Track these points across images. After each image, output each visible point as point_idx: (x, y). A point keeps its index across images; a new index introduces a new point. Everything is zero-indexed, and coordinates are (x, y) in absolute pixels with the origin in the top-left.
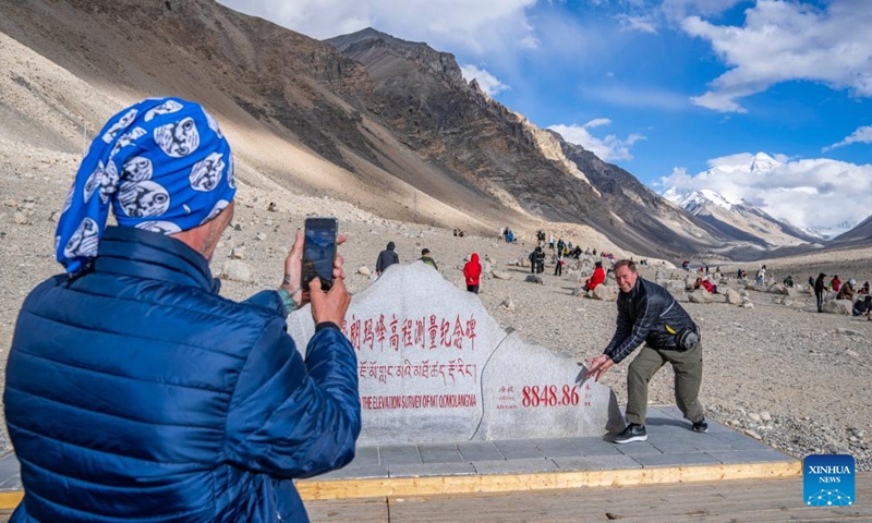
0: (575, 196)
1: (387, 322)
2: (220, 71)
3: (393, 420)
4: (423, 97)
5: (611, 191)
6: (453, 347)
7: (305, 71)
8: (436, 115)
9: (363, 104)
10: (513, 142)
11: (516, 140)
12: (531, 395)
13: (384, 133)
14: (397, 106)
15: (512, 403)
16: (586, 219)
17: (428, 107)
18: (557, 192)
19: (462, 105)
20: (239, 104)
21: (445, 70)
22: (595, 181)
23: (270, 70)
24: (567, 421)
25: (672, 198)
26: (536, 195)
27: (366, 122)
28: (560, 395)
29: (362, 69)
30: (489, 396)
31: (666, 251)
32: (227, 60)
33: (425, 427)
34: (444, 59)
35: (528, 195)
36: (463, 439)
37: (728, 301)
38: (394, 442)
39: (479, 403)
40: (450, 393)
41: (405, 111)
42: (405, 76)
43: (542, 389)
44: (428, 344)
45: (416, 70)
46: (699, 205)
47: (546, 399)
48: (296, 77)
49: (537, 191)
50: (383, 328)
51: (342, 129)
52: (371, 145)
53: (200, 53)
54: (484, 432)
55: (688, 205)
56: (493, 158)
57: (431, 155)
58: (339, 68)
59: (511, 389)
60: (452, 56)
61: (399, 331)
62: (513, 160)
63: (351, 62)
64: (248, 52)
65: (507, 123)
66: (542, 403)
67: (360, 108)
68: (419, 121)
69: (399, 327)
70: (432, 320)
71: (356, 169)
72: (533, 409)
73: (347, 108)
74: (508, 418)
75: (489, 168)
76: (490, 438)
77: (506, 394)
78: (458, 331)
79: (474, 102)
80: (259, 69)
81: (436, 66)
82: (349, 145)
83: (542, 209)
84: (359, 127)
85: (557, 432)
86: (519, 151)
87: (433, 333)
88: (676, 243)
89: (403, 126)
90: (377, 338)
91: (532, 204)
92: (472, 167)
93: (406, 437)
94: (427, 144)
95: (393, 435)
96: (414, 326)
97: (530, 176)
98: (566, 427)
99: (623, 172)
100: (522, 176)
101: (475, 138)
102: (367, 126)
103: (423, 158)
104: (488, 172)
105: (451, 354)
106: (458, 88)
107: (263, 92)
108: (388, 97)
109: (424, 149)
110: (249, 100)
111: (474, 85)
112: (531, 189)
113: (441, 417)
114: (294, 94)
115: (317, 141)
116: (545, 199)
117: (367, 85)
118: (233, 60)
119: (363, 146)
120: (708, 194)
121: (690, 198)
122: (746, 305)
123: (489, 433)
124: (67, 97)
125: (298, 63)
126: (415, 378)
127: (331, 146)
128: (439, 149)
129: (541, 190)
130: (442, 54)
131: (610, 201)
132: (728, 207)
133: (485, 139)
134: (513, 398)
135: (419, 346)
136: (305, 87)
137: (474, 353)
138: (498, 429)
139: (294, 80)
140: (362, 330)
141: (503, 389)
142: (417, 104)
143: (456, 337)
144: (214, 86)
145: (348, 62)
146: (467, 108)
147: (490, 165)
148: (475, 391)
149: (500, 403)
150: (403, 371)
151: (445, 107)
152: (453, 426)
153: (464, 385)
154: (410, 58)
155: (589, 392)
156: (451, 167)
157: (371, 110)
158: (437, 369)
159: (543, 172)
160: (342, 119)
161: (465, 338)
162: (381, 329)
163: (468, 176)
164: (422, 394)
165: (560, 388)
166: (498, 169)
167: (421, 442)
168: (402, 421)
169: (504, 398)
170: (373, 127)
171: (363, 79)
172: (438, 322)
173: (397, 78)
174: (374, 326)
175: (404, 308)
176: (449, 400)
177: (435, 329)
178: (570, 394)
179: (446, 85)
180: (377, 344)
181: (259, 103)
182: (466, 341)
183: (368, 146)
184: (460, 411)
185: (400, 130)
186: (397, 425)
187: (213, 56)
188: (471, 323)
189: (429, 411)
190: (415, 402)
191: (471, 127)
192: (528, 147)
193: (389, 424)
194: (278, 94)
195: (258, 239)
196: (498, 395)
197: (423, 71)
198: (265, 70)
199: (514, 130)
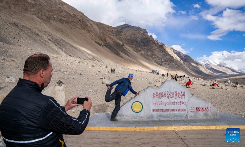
0: (177, 63)
1: (166, 93)
2: (92, 35)
3: (168, 114)
4: (139, 40)
5: (186, 61)
6: (180, 98)
7: (111, 34)
8: (142, 44)
9: (125, 42)
10: (161, 50)
11: (162, 49)
12: (198, 109)
13: (130, 49)
14: (133, 42)
15: (194, 111)
16: (180, 68)
17: (140, 42)
18: (172, 62)
19: (148, 41)
20: (96, 43)
21: (144, 33)
22: (182, 59)
23: (103, 35)
24: (206, 115)
25: (202, 62)
26: (167, 63)
27: (126, 46)
28: (204, 109)
29: (124, 33)
30: (188, 109)
31: (200, 76)
32: (93, 33)
33: (175, 116)
34: (144, 30)
35: (165, 63)
36: (183, 119)
37: (222, 88)
38: (168, 119)
39: (186, 111)
40: (180, 108)
41: (135, 43)
42: (135, 35)
43: (200, 108)
44: (175, 98)
45: (137, 33)
46: (209, 64)
47: (201, 110)
48: (109, 36)
49: (167, 62)
50: (166, 94)
51: (120, 48)
52: (127, 51)
53: (87, 31)
54: (188, 117)
55: (206, 65)
56: (156, 54)
57: (141, 54)
58: (119, 34)
59: (193, 108)
60: (146, 30)
61: (169, 95)
62: (161, 54)
63: (122, 32)
64: (98, 31)
65: (160, 45)
66: (200, 111)
67: (124, 42)
68: (138, 45)
69: (169, 94)
70: (176, 92)
71: (123, 57)
72: (198, 112)
73: (121, 43)
74: (193, 114)
75: (155, 56)
76: (189, 118)
77: (192, 109)
78: (182, 95)
79: (151, 40)
80: (100, 34)
81: (142, 32)
82: (122, 52)
83: (169, 66)
84: (124, 47)
85: (204, 117)
86: (163, 52)
87: (176, 95)
88: (203, 74)
89: (134, 47)
90: (164, 96)
91: (166, 65)
92: (151, 56)
93: (171, 118)
94: (140, 51)
95: (168, 118)
96: (172, 94)
97: (166, 58)
98: (206, 116)
99: (189, 56)
100: (163, 58)
101: (152, 49)
102: (126, 47)
103: (139, 54)
104: (155, 57)
105: (180, 100)
106: (147, 37)
107: (101, 40)
108: (131, 40)
109: (139, 52)
110: (98, 42)
111: (151, 36)
112: (166, 61)
113: (178, 114)
114: (108, 40)
115: (114, 51)
116: (169, 63)
117: (126, 37)
118: (95, 32)
119: (125, 52)
120: (211, 61)
121: (206, 63)
122: (228, 89)
123: (189, 117)
124: (59, 42)
125: (109, 33)
126: (172, 105)
127: (117, 52)
128: (143, 52)
129: (168, 61)
130: (143, 29)
131: (186, 64)
132: (216, 65)
133: (154, 49)
134: (194, 110)
135: (173, 98)
136: (111, 38)
137: (185, 99)
138: (191, 117)
139: (108, 37)
140: (161, 95)
141: (192, 108)
142: (138, 41)
143: (181, 96)
144: (90, 39)
145: (121, 32)
146: (149, 42)
147: (155, 55)
148: (186, 108)
149: (191, 111)
150: (170, 104)
151: (144, 42)
152: (181, 116)
153: (183, 107)
154: (136, 30)
155: (211, 108)
156: (146, 56)
157: (127, 43)
158: (177, 103)
159: (169, 57)
160: (120, 45)
161: (183, 96)
162: (165, 94)
163: (150, 58)
164: (174, 109)
165: (204, 108)
166: (158, 57)
167: (174, 119)
168: (170, 114)
169: (192, 110)
170: (127, 47)
171: (125, 36)
172: (177, 93)
173: (133, 35)
174: (163, 94)
175: (170, 89)
176: (180, 110)
177: (177, 94)
178: (206, 109)
179: (144, 37)
180: (164, 98)
181: (101, 42)
182: (183, 97)
183: (126, 52)
184: (182, 112)
185: (134, 48)
186: (169, 115)
187: (90, 32)
188: (184, 93)
189: (176, 112)
190: (172, 110)
191: (151, 46)
192: (165, 51)
193: (167, 115)
194: (105, 40)
195: (105, 74)
196: (191, 109)
197: (139, 33)
198: (102, 34)
199: (161, 47)
